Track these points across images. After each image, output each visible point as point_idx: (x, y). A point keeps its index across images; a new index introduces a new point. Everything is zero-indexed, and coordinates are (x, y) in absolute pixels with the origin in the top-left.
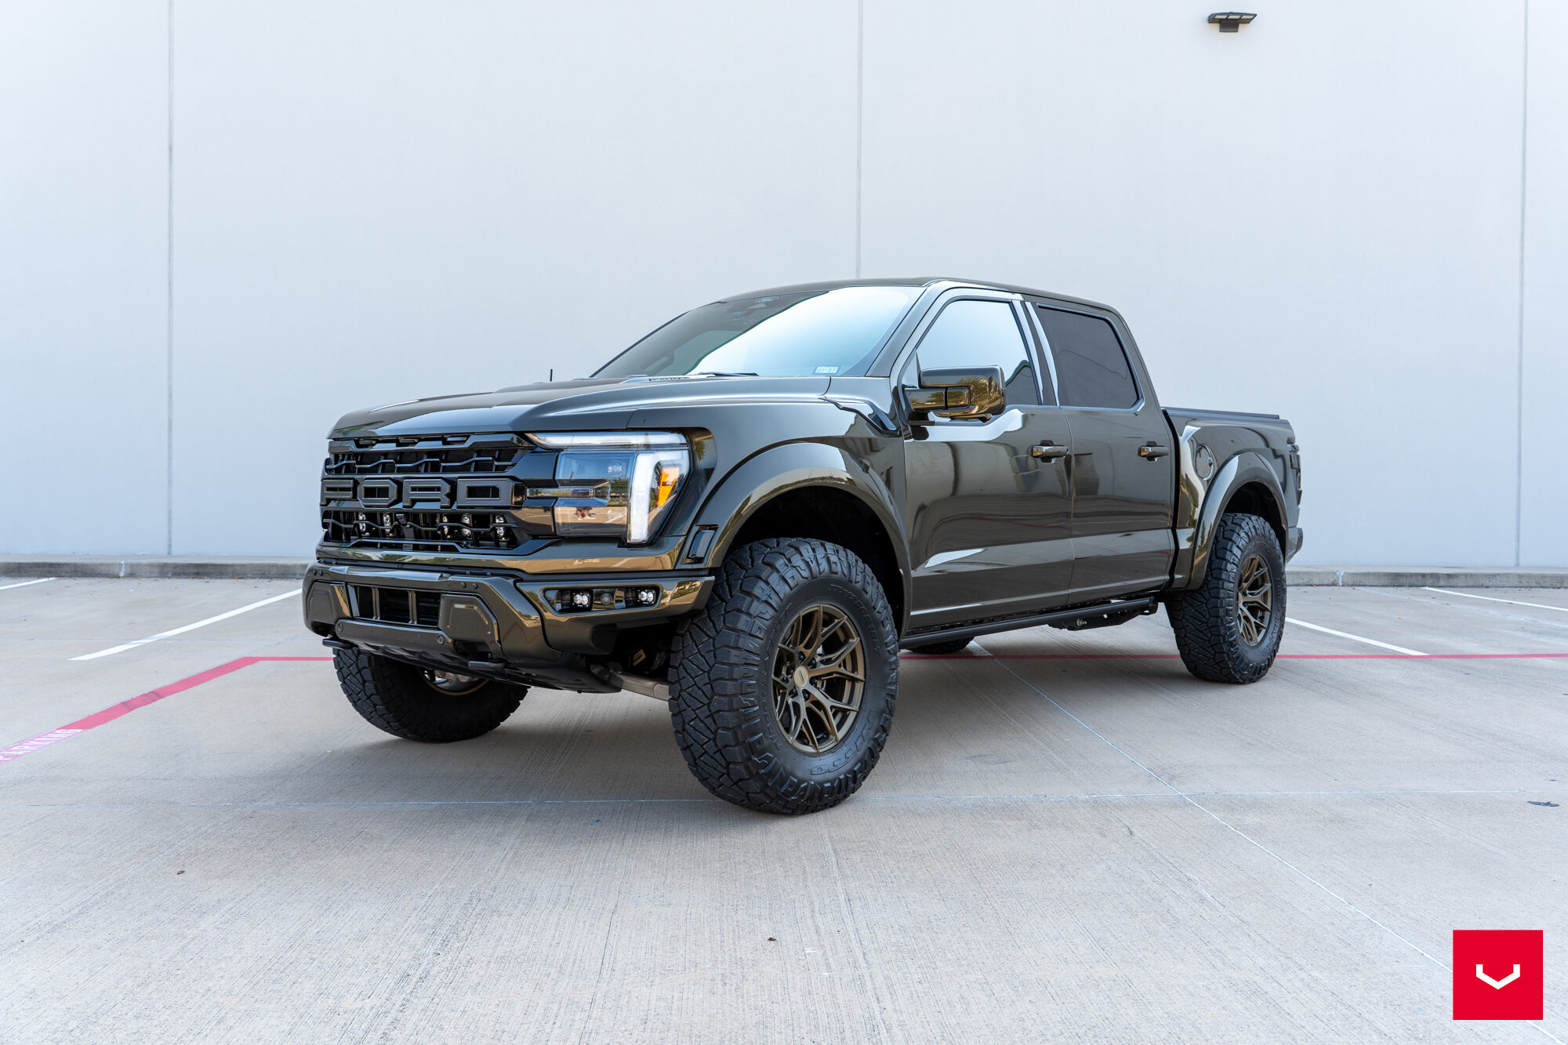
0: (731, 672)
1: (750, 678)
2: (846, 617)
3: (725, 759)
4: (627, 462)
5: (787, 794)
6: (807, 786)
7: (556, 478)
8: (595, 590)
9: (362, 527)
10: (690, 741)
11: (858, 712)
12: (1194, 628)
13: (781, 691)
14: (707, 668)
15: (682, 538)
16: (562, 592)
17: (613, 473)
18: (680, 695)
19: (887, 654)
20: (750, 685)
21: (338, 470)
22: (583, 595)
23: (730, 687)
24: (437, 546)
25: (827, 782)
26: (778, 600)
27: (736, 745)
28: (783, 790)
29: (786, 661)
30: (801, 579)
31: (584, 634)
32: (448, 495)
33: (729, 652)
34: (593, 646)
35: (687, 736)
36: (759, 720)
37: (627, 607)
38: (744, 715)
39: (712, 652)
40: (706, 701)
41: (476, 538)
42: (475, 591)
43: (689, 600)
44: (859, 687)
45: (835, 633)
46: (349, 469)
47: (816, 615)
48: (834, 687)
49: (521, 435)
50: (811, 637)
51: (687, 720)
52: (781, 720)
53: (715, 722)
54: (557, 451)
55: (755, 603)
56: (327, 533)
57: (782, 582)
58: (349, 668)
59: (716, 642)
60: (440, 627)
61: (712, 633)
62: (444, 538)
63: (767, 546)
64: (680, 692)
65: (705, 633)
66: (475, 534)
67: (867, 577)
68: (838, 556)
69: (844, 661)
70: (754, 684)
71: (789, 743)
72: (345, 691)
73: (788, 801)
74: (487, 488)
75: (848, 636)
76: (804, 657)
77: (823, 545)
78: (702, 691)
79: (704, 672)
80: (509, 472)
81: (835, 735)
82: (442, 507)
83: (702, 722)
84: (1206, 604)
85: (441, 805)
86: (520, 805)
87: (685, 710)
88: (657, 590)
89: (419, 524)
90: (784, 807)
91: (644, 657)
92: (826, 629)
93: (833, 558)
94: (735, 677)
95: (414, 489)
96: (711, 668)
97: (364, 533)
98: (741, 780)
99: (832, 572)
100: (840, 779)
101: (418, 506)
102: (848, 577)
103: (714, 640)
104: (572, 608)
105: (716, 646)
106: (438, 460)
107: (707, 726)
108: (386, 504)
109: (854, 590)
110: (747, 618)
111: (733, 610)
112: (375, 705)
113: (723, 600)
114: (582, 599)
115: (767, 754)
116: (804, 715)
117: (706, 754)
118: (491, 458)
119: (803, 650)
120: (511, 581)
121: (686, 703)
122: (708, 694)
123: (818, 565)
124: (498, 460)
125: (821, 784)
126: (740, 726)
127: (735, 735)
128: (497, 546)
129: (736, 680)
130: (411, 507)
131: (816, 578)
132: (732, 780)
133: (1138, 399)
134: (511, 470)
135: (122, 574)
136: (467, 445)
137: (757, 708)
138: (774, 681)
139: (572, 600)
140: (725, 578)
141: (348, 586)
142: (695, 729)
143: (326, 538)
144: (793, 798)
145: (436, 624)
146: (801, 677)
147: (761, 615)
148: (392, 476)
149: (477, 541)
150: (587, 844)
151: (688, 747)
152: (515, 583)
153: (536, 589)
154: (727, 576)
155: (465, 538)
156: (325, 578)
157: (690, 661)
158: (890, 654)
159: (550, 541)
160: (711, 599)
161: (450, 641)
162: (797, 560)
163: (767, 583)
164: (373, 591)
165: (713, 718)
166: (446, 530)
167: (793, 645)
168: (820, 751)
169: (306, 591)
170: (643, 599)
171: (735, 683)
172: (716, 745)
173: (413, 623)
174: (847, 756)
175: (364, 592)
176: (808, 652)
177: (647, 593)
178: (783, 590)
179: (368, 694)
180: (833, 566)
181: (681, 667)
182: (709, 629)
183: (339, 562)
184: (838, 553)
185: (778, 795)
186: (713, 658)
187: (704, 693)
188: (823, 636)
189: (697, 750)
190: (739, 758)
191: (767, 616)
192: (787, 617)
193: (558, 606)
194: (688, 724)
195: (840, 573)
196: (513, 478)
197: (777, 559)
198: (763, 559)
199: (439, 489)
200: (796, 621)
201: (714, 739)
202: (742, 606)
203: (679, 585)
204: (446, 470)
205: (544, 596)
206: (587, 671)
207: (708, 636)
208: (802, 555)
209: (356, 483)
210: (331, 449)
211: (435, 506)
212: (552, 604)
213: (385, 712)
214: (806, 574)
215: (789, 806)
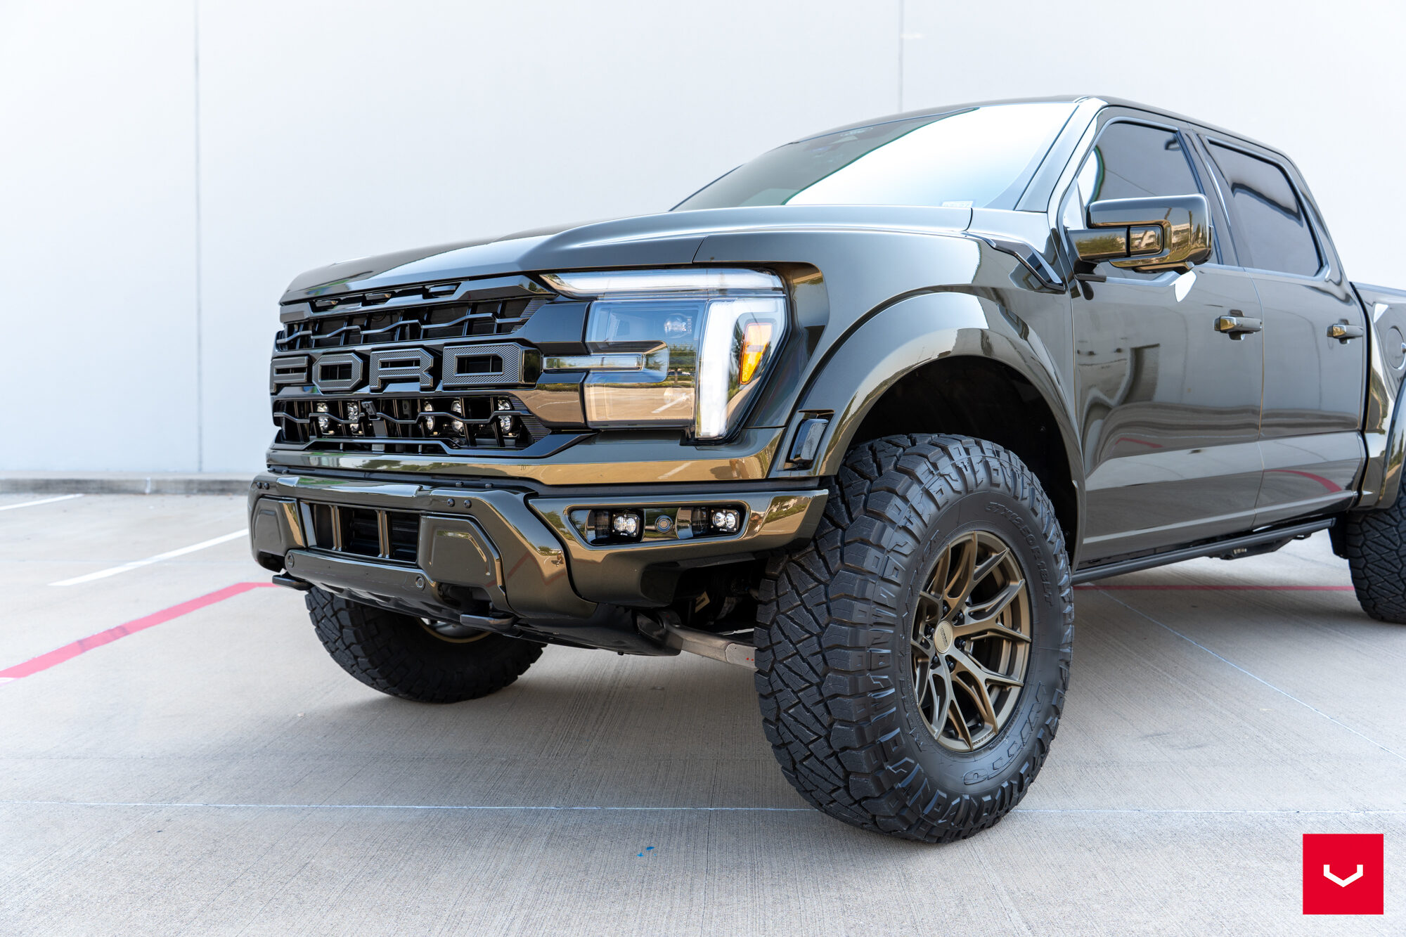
0: (855, 636)
1: (882, 645)
2: (1007, 549)
3: (843, 767)
4: (694, 315)
5: (933, 816)
6: (960, 803)
7: (587, 341)
8: (645, 510)
9: (323, 423)
10: (788, 737)
11: (1022, 688)
12: (1378, 557)
13: (920, 661)
14: (816, 630)
15: (780, 431)
16: (596, 512)
17: (672, 333)
18: (772, 669)
19: (1061, 600)
20: (882, 656)
21: (291, 345)
22: (627, 518)
23: (854, 660)
24: (417, 445)
25: (986, 794)
26: (920, 524)
27: (861, 748)
28: (927, 811)
29: (928, 614)
30: (951, 493)
31: (631, 576)
32: (431, 371)
33: (852, 606)
34: (642, 594)
35: (782, 729)
36: (894, 709)
37: (695, 536)
38: (874, 701)
39: (825, 606)
40: (816, 680)
41: (471, 433)
42: (467, 513)
43: (789, 526)
44: (1022, 650)
45: (991, 574)
46: (305, 342)
47: (967, 547)
48: (986, 651)
49: (534, 276)
50: (959, 579)
51: (784, 706)
52: (922, 706)
53: (829, 713)
54: (590, 299)
55: (889, 530)
56: (280, 431)
57: (925, 499)
58: (323, 608)
59: (830, 589)
60: (420, 564)
61: (824, 576)
62: (428, 434)
63: (898, 446)
64: (773, 663)
65: (811, 575)
66: (471, 428)
67: (1036, 492)
68: (998, 460)
69: (1002, 615)
70: (888, 654)
71: (932, 737)
72: (321, 637)
73: (934, 827)
74: (485, 359)
75: (1007, 576)
76: (949, 608)
77: (978, 444)
78: (809, 664)
79: (812, 635)
80: (517, 333)
81: (993, 722)
82: (423, 389)
83: (808, 710)
84: (1397, 527)
85: (429, 811)
86: (538, 813)
87: (781, 690)
88: (741, 510)
89: (392, 415)
90: (928, 835)
91: (707, 601)
92: (980, 567)
93: (994, 463)
94: (861, 644)
95: (384, 364)
96: (823, 629)
97: (326, 431)
98: (866, 798)
99: (992, 483)
100: (1003, 789)
101: (392, 388)
102: (1013, 490)
103: (826, 586)
104: (611, 537)
105: (831, 596)
106: (417, 321)
107: (815, 717)
108: (348, 388)
109: (1020, 510)
110: (879, 554)
111: (855, 541)
112: (356, 658)
113: (838, 526)
114: (627, 524)
115: (906, 759)
116: (950, 695)
117: (813, 757)
118: (490, 315)
119: (947, 598)
120: (520, 496)
121: (783, 681)
122: (819, 669)
123: (974, 472)
124: (502, 316)
125: (978, 797)
126: (868, 719)
127: (860, 731)
128: (501, 444)
129: (862, 649)
130: (381, 390)
131: (972, 491)
132: (852, 797)
133: (1321, 265)
134: (519, 330)
135: (148, 491)
136: (455, 297)
137: (892, 691)
138: (914, 647)
139: (611, 525)
140: (838, 492)
141: (301, 503)
142: (796, 719)
143: (279, 439)
144: (940, 821)
145: (413, 557)
146: (944, 638)
147: (897, 549)
148: (358, 348)
149: (473, 438)
150: (637, 899)
151: (784, 745)
152: (526, 499)
153: (559, 509)
154: (841, 489)
155: (457, 434)
156: (273, 492)
157: (788, 617)
158: (1065, 602)
159: (578, 436)
160: (822, 525)
161: (433, 584)
162: (945, 466)
163: (905, 499)
164: (332, 510)
165: (826, 706)
166: (430, 424)
167: (936, 591)
168: (975, 747)
169: (251, 510)
170: (719, 524)
171: (860, 653)
172: (830, 747)
173: (383, 557)
174: (1011, 752)
175: (320, 511)
176: (954, 602)
177: (726, 514)
178: (928, 510)
179: (347, 644)
180: (994, 474)
181: (775, 626)
182: (818, 570)
183: (291, 470)
184: (999, 456)
185: (919, 819)
186: (827, 615)
187: (811, 667)
188: (976, 576)
189: (799, 751)
190: (865, 767)
191: (906, 550)
192: (932, 551)
193: (591, 535)
194: (786, 712)
195: (1003, 485)
196: (522, 342)
197: (918, 464)
198: (896, 464)
199: (417, 363)
200: (942, 556)
201: (827, 738)
202: (869, 535)
203: (774, 503)
204: (427, 335)
205: (570, 518)
206: (633, 630)
207: (816, 579)
208: (951, 458)
209: (311, 361)
210: (283, 317)
211: (413, 388)
212: (581, 532)
213: (369, 666)
214: (958, 485)
215: (934, 833)
